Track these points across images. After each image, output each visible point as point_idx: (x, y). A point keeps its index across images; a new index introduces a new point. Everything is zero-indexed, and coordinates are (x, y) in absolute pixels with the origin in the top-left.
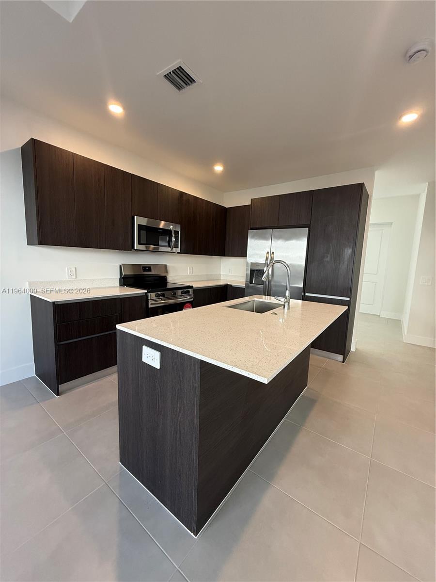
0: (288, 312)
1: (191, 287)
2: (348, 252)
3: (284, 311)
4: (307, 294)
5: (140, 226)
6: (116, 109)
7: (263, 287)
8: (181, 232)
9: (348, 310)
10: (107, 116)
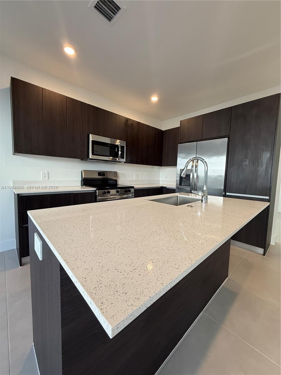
0: (206, 206)
1: (133, 187)
2: (266, 156)
3: (202, 205)
4: (227, 194)
5: (93, 141)
6: (69, 51)
7: (189, 189)
8: (126, 147)
9: (268, 207)
10: (63, 57)
